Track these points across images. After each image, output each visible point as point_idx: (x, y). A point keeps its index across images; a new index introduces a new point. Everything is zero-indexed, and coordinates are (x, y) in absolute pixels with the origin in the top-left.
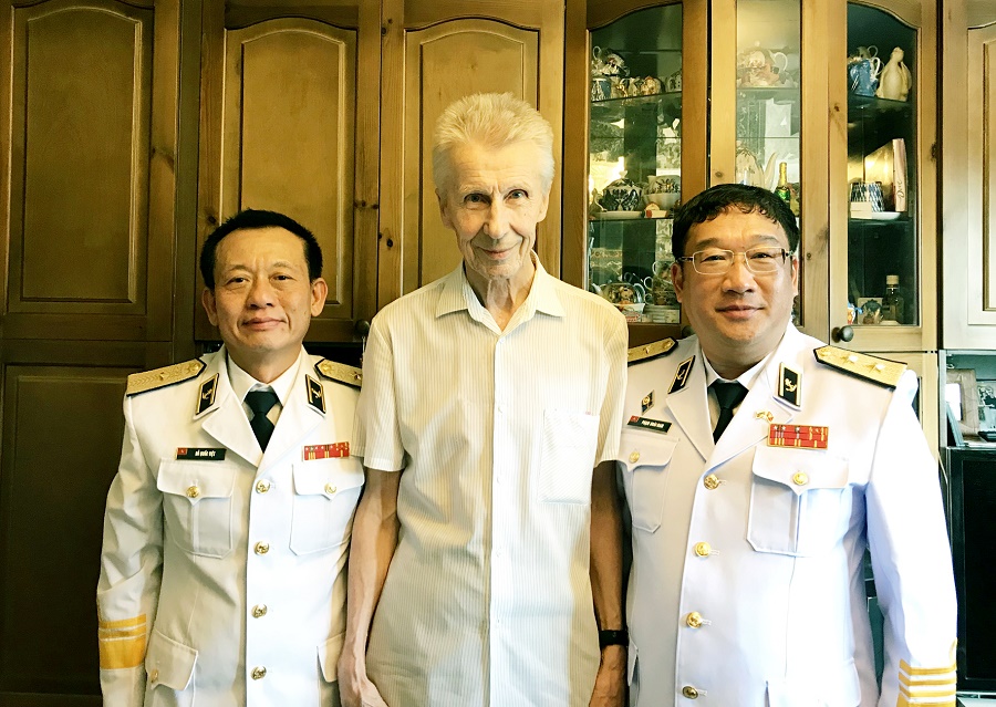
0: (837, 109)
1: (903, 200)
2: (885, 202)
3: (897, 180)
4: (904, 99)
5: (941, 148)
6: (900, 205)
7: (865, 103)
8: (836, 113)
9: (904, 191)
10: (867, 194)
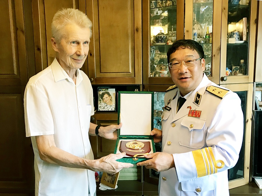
0: (225, 9)
1: (246, 37)
2: (240, 38)
3: (244, 31)
4: (248, 5)
5: (258, 20)
6: (244, 38)
7: (235, 6)
8: (224, 10)
9: (246, 34)
10: (235, 35)
